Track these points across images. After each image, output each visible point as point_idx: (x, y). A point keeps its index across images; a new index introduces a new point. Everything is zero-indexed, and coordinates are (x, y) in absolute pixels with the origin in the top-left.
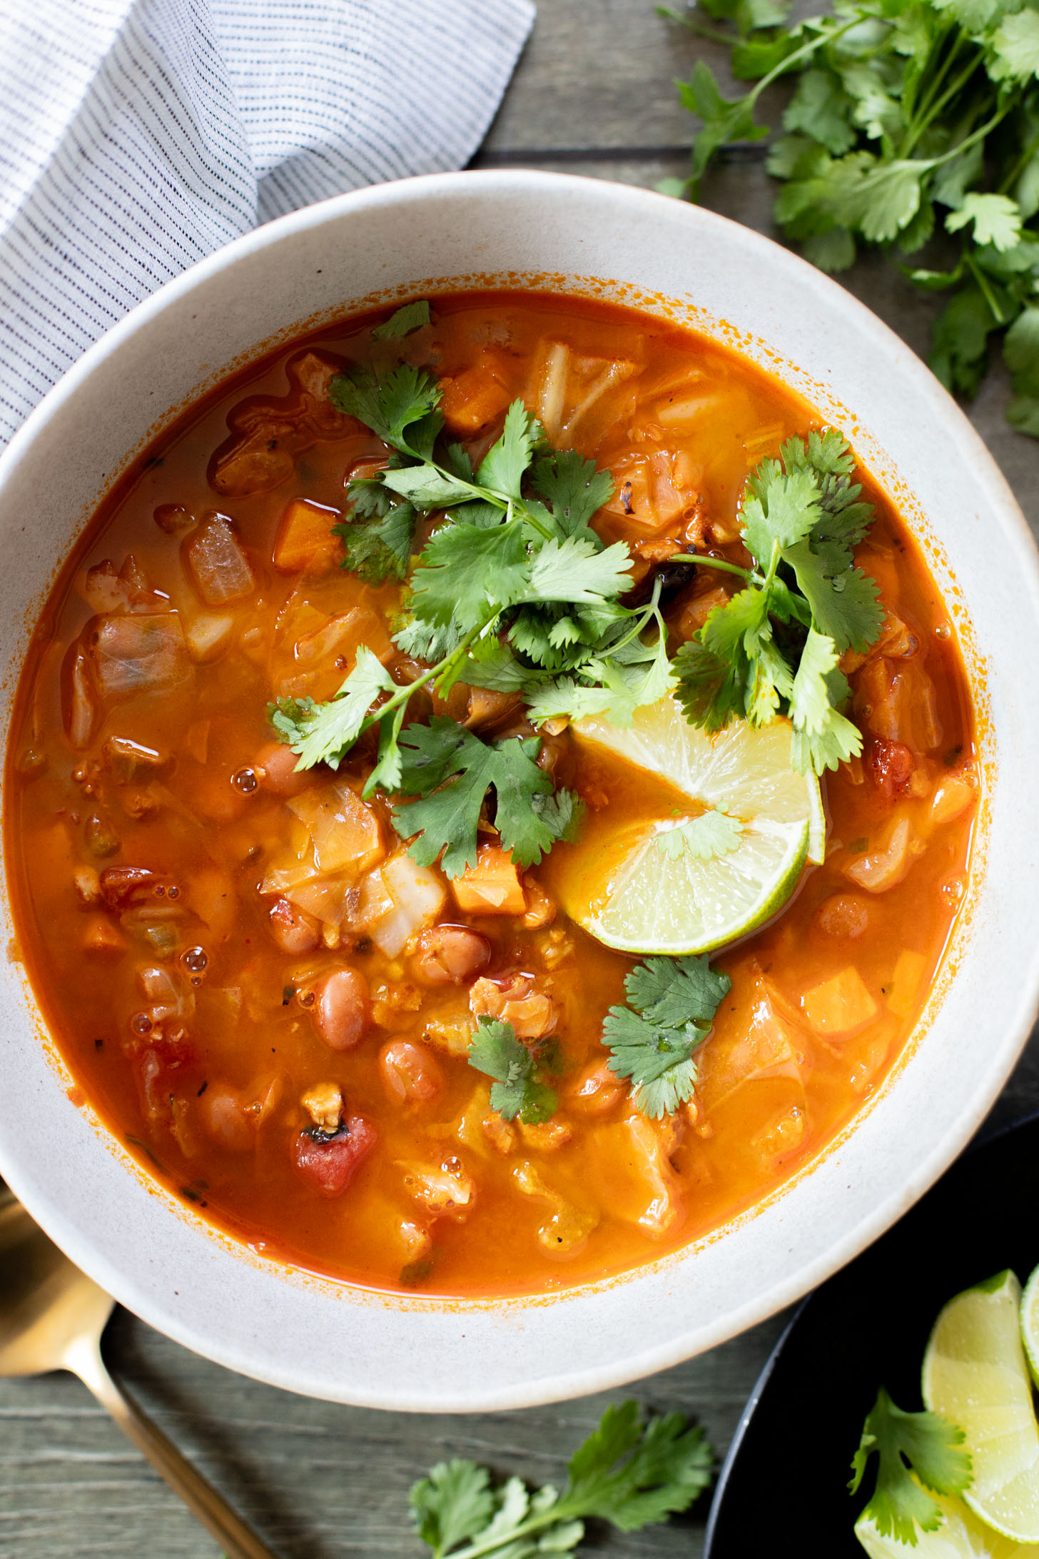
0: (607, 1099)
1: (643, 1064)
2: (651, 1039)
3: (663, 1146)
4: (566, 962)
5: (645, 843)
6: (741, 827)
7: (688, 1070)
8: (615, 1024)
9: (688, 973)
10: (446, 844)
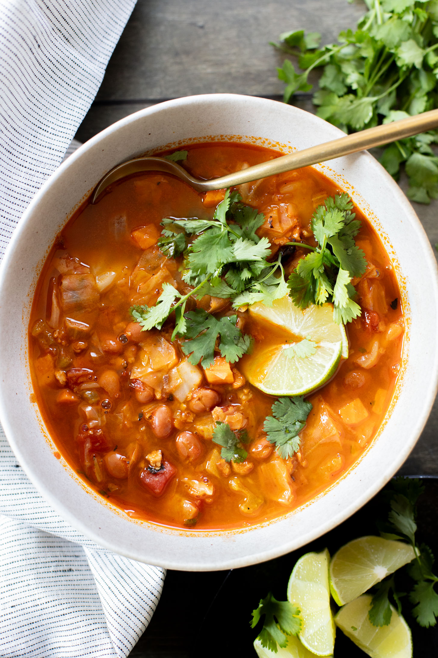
0: (266, 452)
1: (280, 438)
2: (282, 429)
3: (288, 470)
4: (250, 401)
5: (279, 354)
6: (316, 345)
7: (297, 440)
8: (269, 423)
9: (296, 403)
10: (202, 356)
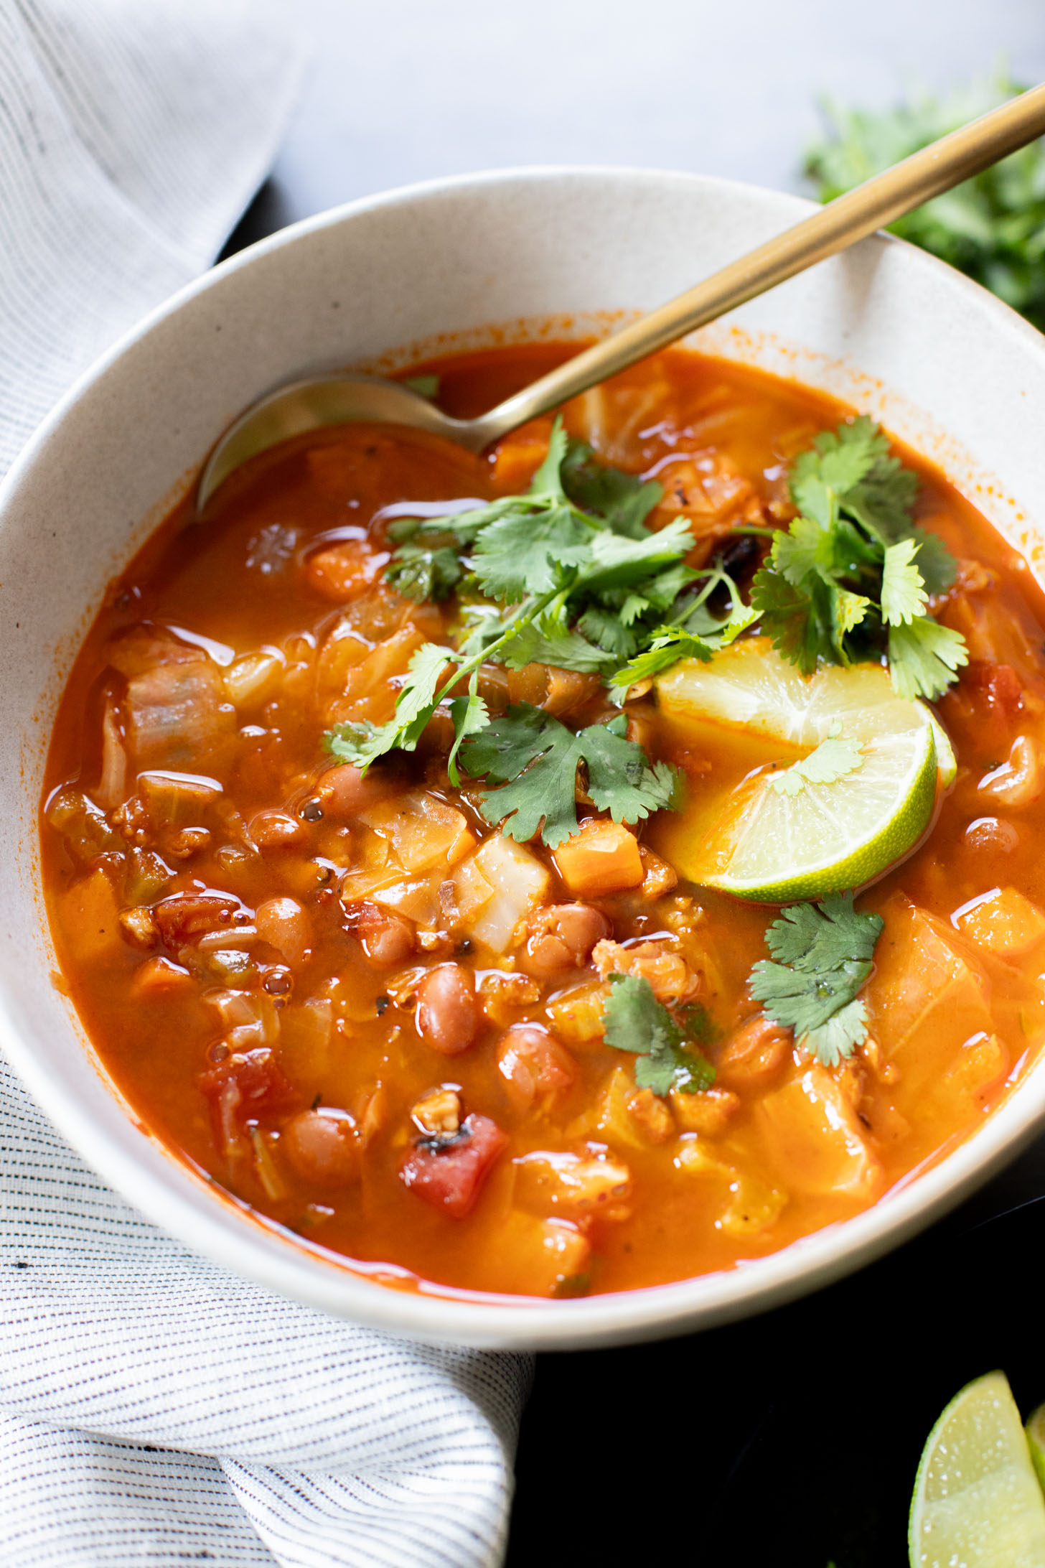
0: (766, 1059)
1: (805, 1014)
2: (807, 987)
3: (847, 1097)
4: (697, 928)
5: (760, 797)
6: (860, 745)
7: (858, 1010)
8: (763, 977)
9: (833, 917)
10: (543, 817)
